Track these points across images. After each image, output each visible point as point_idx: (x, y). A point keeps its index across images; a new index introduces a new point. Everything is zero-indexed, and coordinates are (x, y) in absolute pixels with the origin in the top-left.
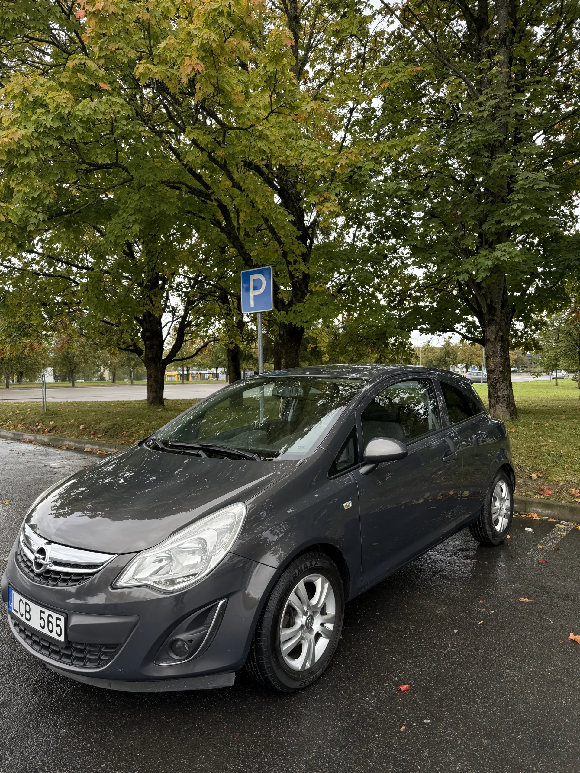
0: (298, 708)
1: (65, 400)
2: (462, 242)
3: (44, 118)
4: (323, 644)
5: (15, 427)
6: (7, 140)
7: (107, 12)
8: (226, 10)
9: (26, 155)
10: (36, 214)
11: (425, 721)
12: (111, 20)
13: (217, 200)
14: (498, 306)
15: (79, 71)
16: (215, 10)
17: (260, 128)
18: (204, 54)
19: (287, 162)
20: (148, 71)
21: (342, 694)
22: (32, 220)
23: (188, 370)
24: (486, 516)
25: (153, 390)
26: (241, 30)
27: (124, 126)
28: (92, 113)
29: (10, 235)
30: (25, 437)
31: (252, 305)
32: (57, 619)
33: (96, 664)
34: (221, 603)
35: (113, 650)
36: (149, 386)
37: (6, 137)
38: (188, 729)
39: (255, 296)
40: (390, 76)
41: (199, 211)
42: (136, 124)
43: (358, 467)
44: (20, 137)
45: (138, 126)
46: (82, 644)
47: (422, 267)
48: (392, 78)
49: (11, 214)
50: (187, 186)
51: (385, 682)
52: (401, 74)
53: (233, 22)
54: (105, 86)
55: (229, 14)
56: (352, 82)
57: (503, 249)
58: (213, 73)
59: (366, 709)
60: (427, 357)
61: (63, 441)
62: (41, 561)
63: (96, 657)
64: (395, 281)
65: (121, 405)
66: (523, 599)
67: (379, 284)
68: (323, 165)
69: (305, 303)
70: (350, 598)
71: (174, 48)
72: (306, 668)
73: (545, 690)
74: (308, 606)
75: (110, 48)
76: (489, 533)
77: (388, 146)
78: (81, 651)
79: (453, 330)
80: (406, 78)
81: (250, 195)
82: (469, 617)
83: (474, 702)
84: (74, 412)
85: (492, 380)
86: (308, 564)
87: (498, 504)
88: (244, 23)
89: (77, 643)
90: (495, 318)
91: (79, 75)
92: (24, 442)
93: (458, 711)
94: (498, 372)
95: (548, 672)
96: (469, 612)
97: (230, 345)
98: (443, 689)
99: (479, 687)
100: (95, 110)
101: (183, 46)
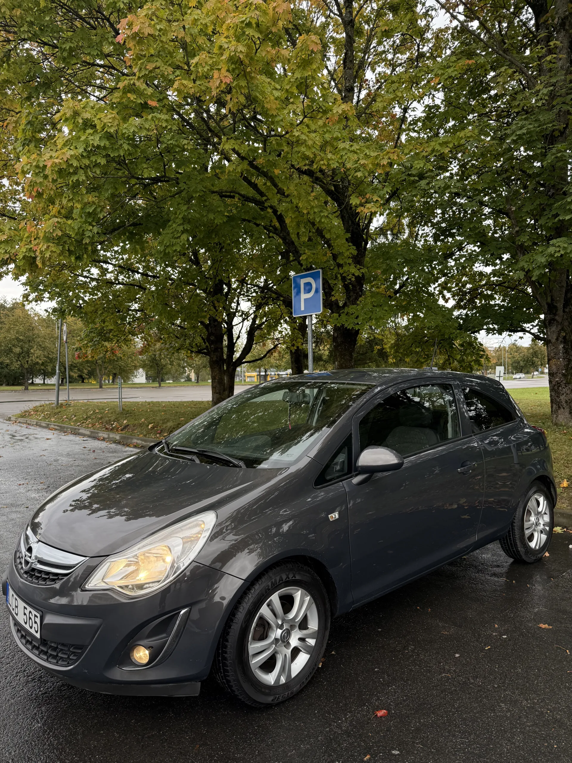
0: (266, 724)
1: (144, 400)
2: (517, 238)
3: (92, 138)
4: (303, 659)
5: (93, 425)
6: (57, 161)
7: (143, 33)
8: (254, 22)
9: (75, 173)
10: (91, 227)
11: (393, 752)
12: (148, 41)
13: (271, 207)
14: (560, 305)
15: (129, 92)
16: (242, 22)
17: (296, 134)
18: (233, 66)
19: (329, 165)
20: (182, 87)
21: (315, 714)
22: (88, 234)
23: (266, 372)
24: (517, 532)
25: (217, 391)
26: (270, 39)
27: (169, 140)
28: (136, 130)
29: (67, 248)
30: (100, 435)
31: (303, 308)
32: (36, 616)
33: (66, 663)
34: (183, 612)
35: (80, 651)
36: (213, 388)
37: (57, 158)
38: (153, 735)
39: (305, 300)
40: (440, 72)
41: (254, 218)
42: (180, 138)
43: (351, 477)
44: (69, 157)
45: (182, 140)
46: (55, 643)
47: (489, 265)
48: (443, 74)
49: (67, 229)
50: (239, 194)
51: (364, 705)
52: (452, 69)
53: (261, 33)
54: (153, 103)
55: (258, 25)
56: (402, 81)
57: (557, 245)
58: (243, 83)
59: (335, 733)
60: (514, 358)
61: (132, 439)
62: (28, 559)
63: (66, 656)
64: (464, 279)
65: (192, 406)
66: (543, 626)
67: (446, 283)
68: (364, 166)
69: (358, 305)
70: (337, 614)
71: (206, 63)
72: (281, 683)
73: (537, 730)
74: (283, 621)
75: (148, 67)
76: (521, 549)
77: (439, 144)
78: (55, 649)
79: (524, 330)
80: (456, 73)
81: (293, 201)
82: (477, 641)
83: (454, 736)
84: (147, 411)
85: (554, 383)
86: (284, 577)
87: (533, 519)
88: (271, 32)
89: (52, 642)
90: (557, 317)
91: (129, 95)
92: (99, 439)
93: (432, 744)
94: (560, 375)
95: (548, 709)
96: (479, 635)
97: (292, 348)
98: (424, 718)
99: (465, 719)
100: (141, 128)
101: (214, 60)
